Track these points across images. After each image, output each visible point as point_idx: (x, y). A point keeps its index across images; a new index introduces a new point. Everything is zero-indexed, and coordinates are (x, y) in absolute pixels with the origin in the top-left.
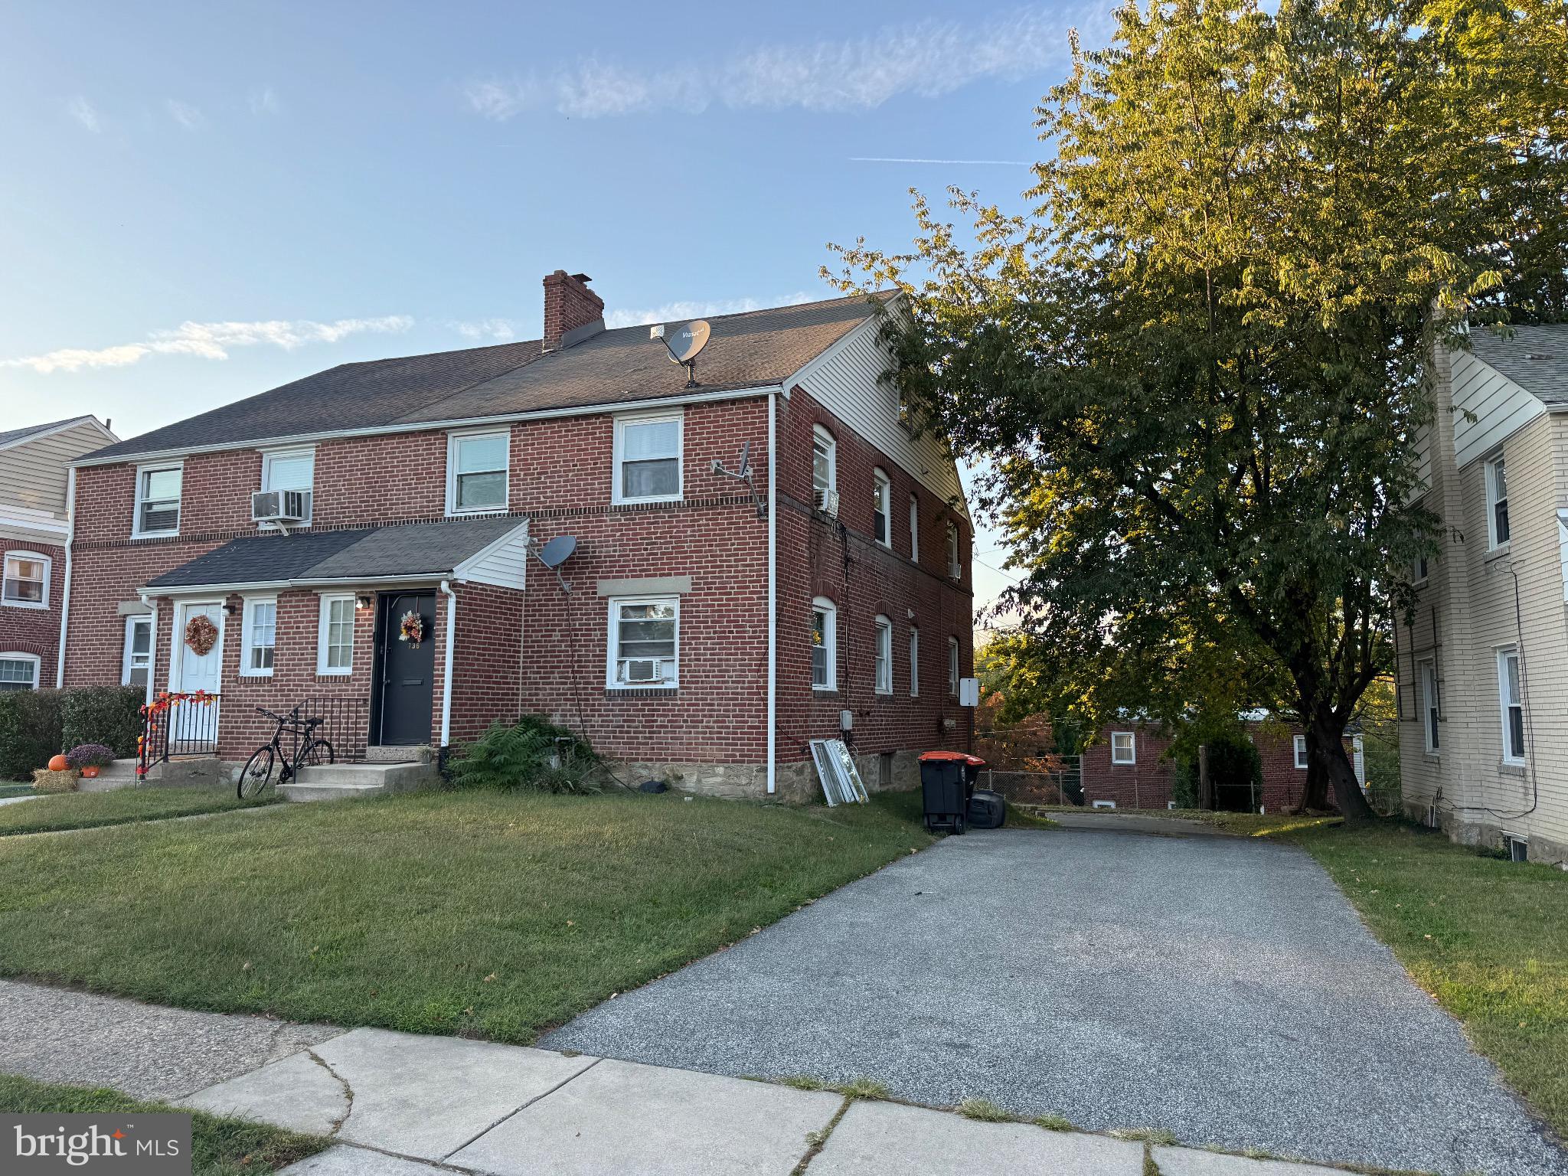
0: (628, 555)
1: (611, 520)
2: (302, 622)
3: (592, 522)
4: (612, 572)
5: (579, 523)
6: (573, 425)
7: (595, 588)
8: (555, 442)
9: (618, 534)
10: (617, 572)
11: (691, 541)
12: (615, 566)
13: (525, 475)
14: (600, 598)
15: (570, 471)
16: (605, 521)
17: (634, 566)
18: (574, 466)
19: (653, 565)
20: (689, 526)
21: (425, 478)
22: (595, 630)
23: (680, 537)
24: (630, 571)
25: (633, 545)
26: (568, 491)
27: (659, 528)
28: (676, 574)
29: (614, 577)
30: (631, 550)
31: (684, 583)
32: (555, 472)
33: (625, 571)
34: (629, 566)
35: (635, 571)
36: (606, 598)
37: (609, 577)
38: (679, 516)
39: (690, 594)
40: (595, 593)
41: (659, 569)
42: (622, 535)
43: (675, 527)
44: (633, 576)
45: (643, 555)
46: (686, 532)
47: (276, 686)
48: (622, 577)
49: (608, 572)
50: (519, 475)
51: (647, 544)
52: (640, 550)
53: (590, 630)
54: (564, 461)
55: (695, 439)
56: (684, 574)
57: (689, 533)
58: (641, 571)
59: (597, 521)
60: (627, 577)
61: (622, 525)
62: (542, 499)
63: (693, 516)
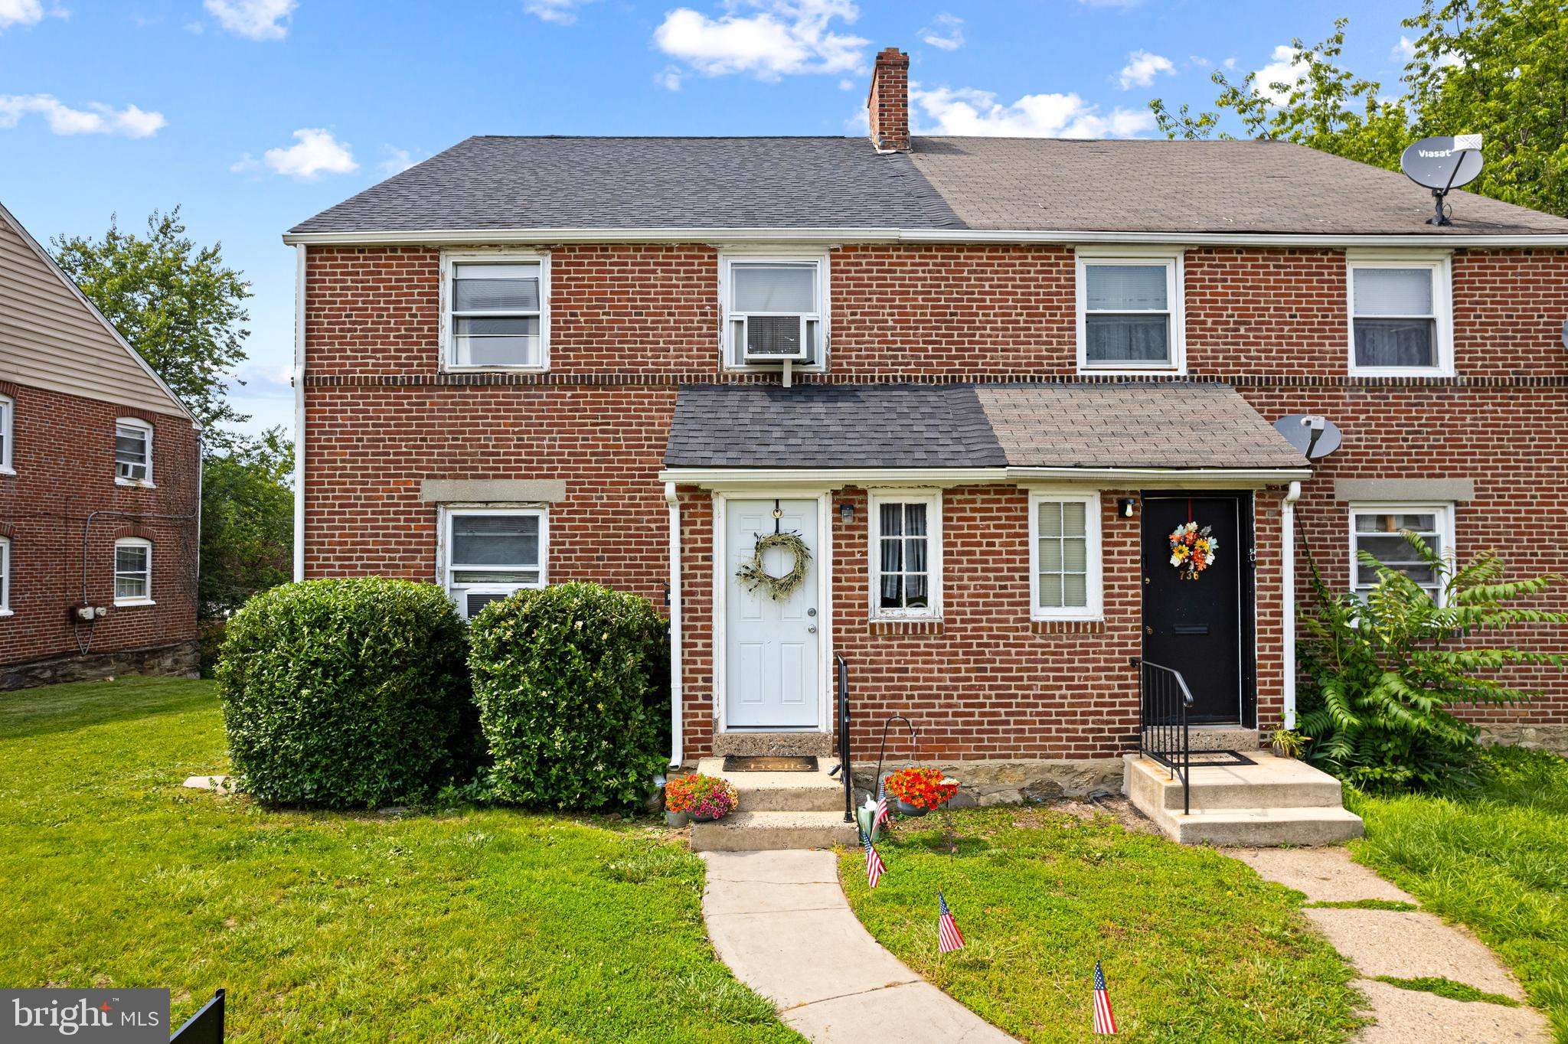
0: (1380, 447)
1: (1351, 397)
2: (1000, 536)
3: (1323, 397)
4: (1356, 468)
5: (1302, 397)
6: (1286, 260)
7: (1332, 489)
8: (1261, 281)
9: (1363, 416)
10: (1364, 468)
11: (1472, 432)
12: (1360, 461)
13: (1214, 323)
14: (1340, 504)
15: (1286, 323)
16: (1343, 397)
17: (1389, 461)
18: (1291, 316)
19: (1417, 461)
20: (1467, 412)
21: (1044, 315)
22: (1334, 547)
23: (1456, 426)
24: (1383, 468)
25: (1387, 433)
26: (1283, 351)
27: (1424, 412)
28: (1451, 475)
29: (1359, 476)
30: (1383, 440)
31: (1464, 489)
32: (1263, 323)
33: (1375, 468)
34: (1381, 461)
35: (1391, 468)
36: (1346, 504)
37: (1352, 476)
38: (1452, 398)
39: (1474, 504)
40: (1332, 497)
41: (1426, 468)
42: (1368, 418)
43: (1447, 412)
44: (1387, 476)
45: (1401, 447)
46: (1464, 419)
47: (952, 638)
48: (1371, 476)
49: (1350, 468)
50: (1204, 322)
51: (1408, 433)
52: (1397, 440)
53: (1327, 547)
54: (1275, 309)
55: (1474, 296)
56: (1464, 475)
57: (1468, 421)
58: (1399, 468)
59: (1330, 397)
60: (1379, 476)
61: (1368, 404)
62: (1243, 360)
63: (1473, 398)
